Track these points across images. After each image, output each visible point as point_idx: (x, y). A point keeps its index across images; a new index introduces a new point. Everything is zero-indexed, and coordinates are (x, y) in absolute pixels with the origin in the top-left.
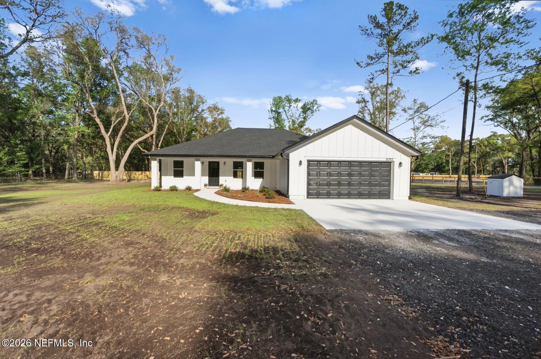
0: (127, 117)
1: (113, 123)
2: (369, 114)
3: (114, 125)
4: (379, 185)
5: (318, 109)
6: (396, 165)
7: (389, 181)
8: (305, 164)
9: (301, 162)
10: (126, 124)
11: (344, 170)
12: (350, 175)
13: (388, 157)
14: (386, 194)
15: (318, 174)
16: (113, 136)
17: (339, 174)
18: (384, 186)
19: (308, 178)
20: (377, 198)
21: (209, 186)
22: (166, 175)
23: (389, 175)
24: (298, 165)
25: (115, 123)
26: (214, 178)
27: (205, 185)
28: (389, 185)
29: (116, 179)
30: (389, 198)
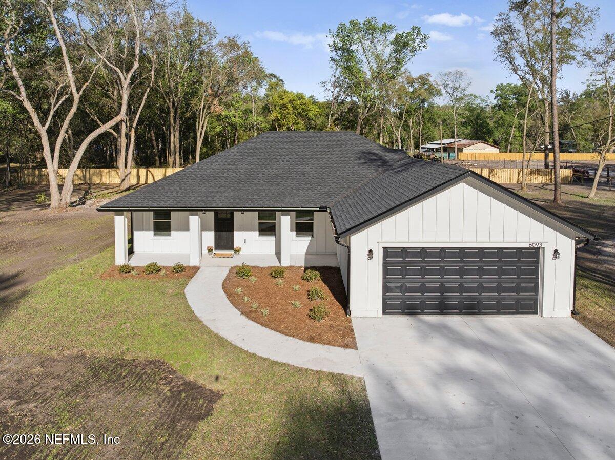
0: (77, 97)
1: (52, 107)
2: (521, 52)
3: (55, 109)
4: (518, 289)
5: (422, 44)
6: (549, 254)
7: (535, 282)
8: (379, 255)
9: (371, 251)
10: (74, 109)
11: (452, 263)
12: (462, 272)
13: (532, 241)
14: (530, 305)
15: (404, 271)
16: (53, 133)
17: (442, 271)
18: (526, 290)
19: (384, 277)
20: (513, 313)
21: (216, 249)
22: (142, 229)
23: (535, 272)
24: (367, 257)
25: (57, 106)
26: (224, 234)
27: (209, 251)
28: (535, 289)
29: (60, 204)
30: (536, 313)
